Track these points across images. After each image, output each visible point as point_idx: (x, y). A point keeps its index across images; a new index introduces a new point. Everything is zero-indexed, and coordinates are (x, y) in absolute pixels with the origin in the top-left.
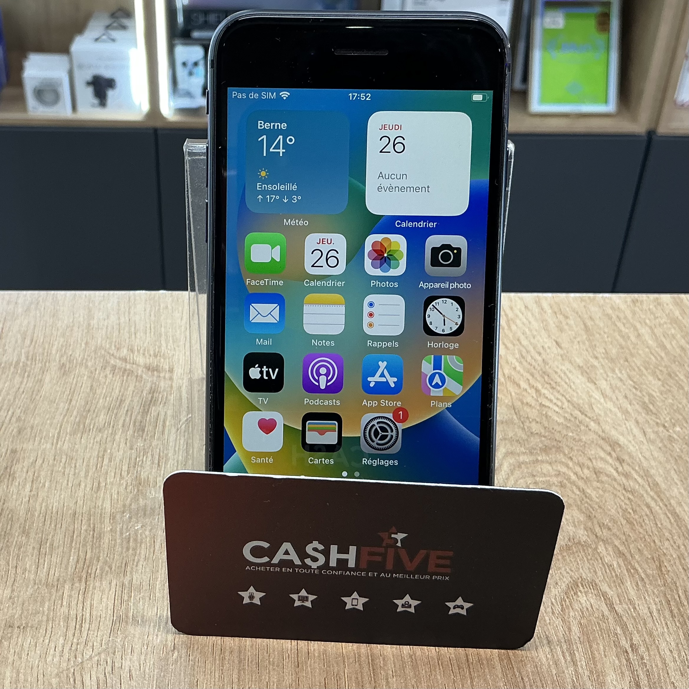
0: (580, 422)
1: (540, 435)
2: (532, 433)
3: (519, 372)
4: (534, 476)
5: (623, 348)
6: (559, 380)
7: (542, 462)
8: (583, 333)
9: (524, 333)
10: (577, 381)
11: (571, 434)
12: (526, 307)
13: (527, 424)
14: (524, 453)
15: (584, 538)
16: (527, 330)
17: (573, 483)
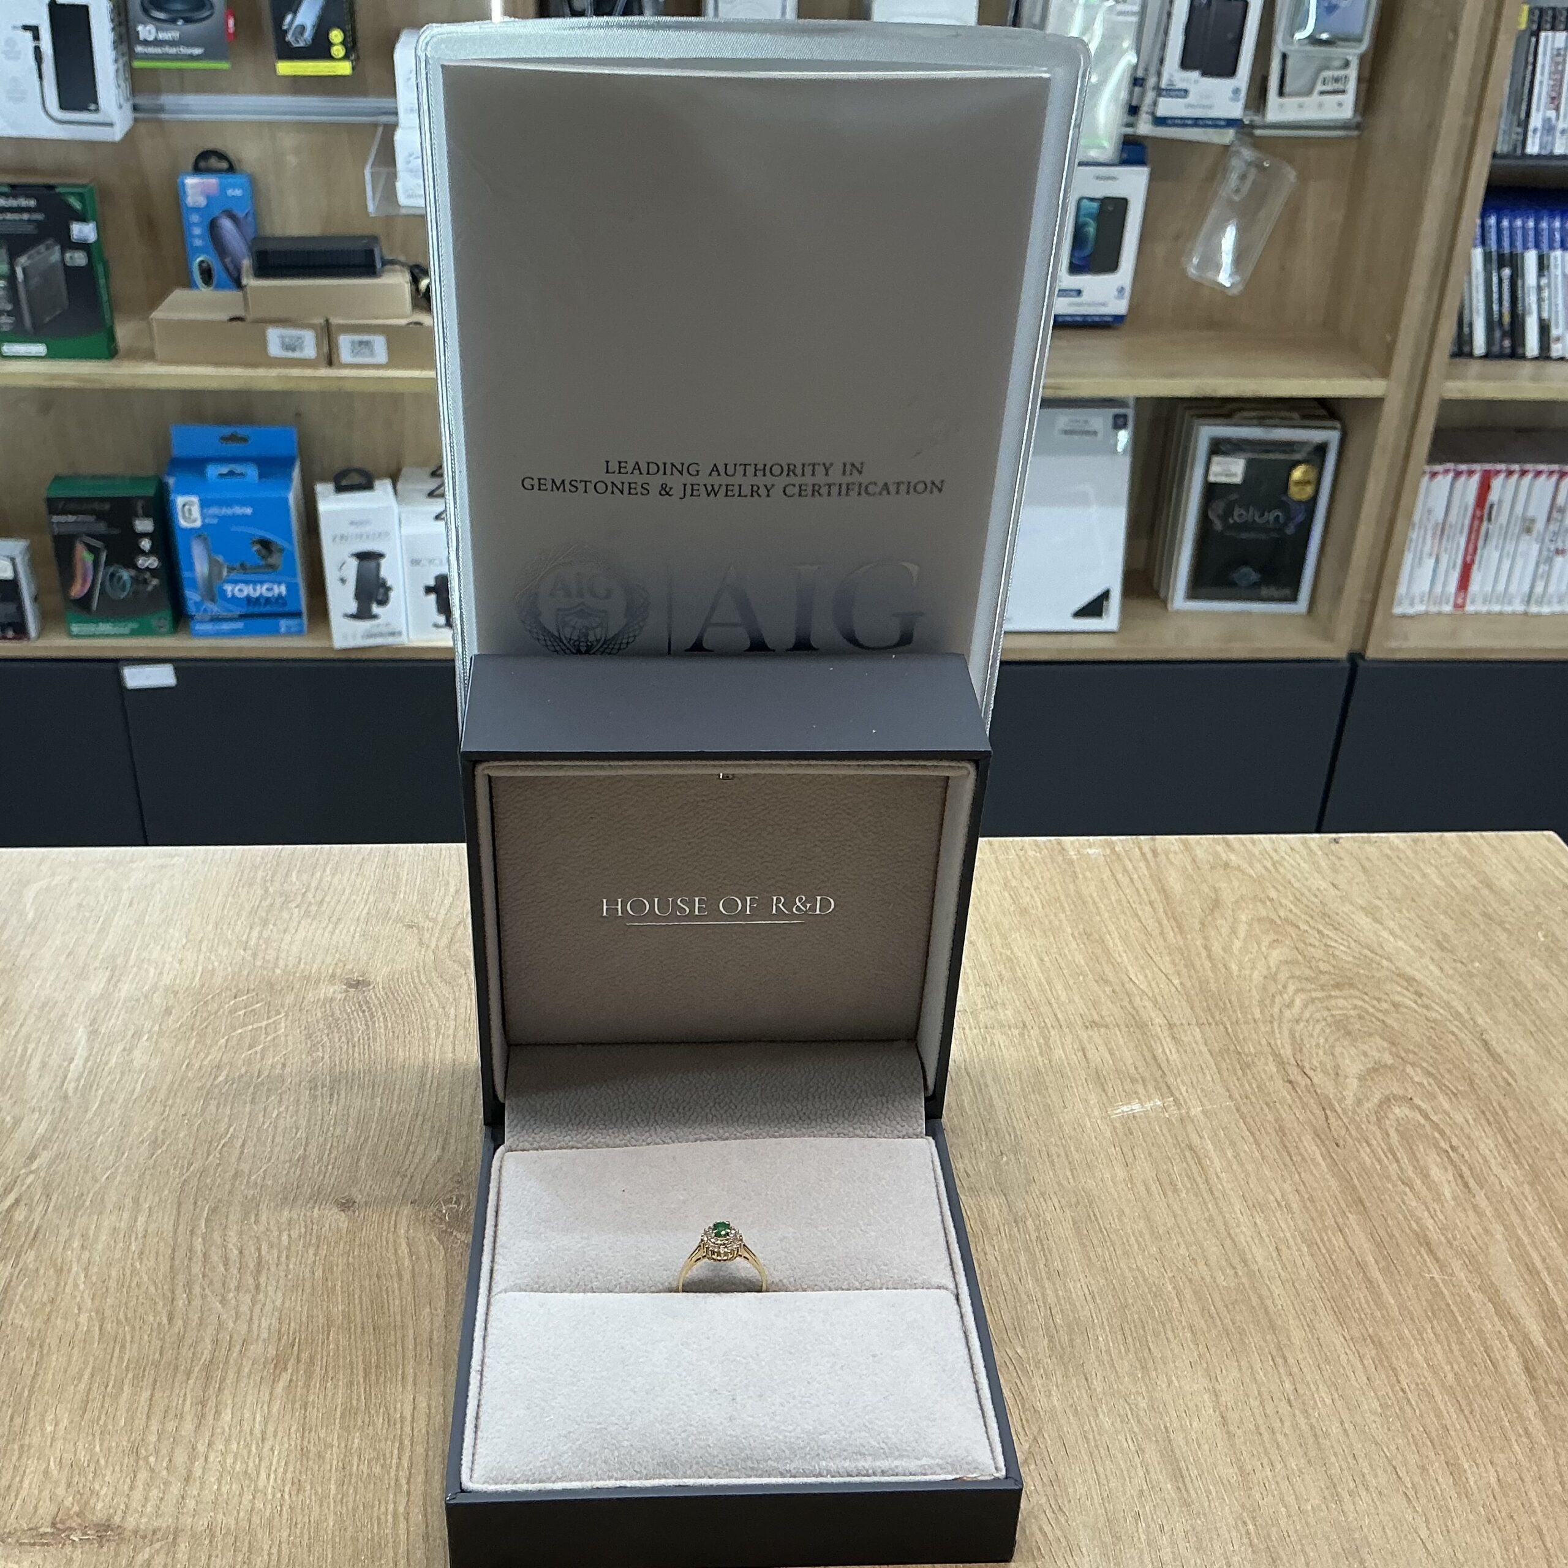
0: (1372, 960)
1: (1330, 973)
2: (1321, 972)
3: (1296, 914)
4: (1329, 1010)
5: (1407, 888)
6: (1341, 921)
7: (1336, 997)
8: (1361, 874)
9: (1295, 876)
10: (1361, 922)
11: (1362, 971)
12: (1292, 849)
13: (1313, 964)
14: (1315, 990)
15: (1390, 1062)
16: (1297, 872)
17: (1373, 1015)
